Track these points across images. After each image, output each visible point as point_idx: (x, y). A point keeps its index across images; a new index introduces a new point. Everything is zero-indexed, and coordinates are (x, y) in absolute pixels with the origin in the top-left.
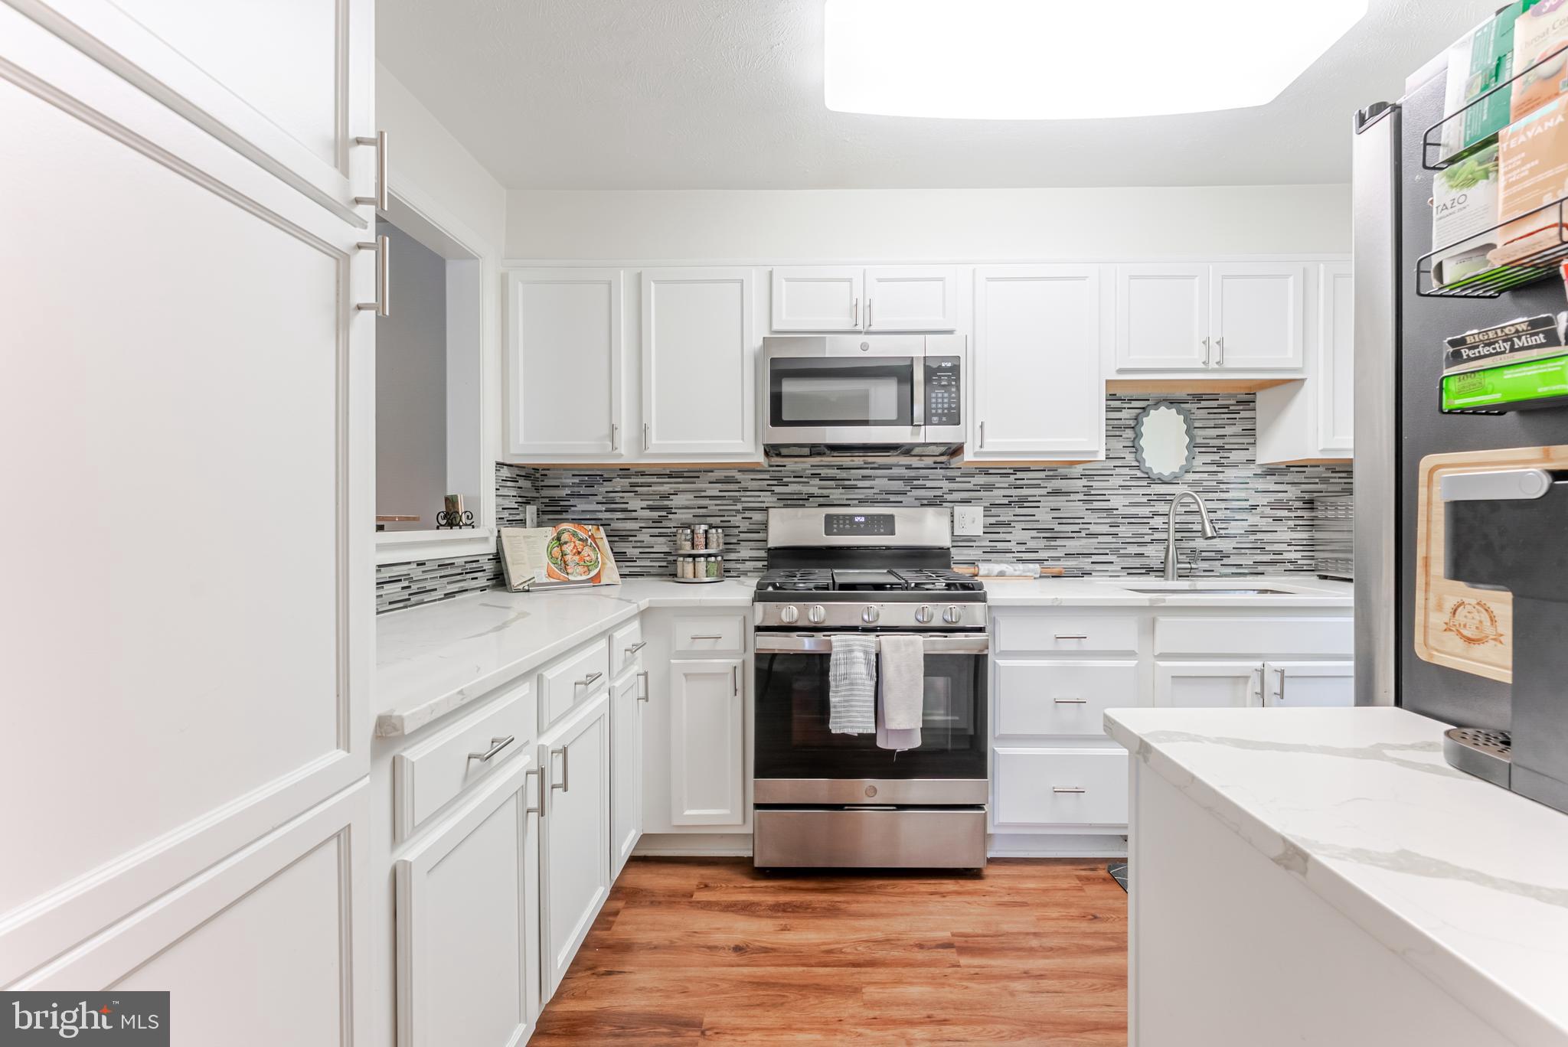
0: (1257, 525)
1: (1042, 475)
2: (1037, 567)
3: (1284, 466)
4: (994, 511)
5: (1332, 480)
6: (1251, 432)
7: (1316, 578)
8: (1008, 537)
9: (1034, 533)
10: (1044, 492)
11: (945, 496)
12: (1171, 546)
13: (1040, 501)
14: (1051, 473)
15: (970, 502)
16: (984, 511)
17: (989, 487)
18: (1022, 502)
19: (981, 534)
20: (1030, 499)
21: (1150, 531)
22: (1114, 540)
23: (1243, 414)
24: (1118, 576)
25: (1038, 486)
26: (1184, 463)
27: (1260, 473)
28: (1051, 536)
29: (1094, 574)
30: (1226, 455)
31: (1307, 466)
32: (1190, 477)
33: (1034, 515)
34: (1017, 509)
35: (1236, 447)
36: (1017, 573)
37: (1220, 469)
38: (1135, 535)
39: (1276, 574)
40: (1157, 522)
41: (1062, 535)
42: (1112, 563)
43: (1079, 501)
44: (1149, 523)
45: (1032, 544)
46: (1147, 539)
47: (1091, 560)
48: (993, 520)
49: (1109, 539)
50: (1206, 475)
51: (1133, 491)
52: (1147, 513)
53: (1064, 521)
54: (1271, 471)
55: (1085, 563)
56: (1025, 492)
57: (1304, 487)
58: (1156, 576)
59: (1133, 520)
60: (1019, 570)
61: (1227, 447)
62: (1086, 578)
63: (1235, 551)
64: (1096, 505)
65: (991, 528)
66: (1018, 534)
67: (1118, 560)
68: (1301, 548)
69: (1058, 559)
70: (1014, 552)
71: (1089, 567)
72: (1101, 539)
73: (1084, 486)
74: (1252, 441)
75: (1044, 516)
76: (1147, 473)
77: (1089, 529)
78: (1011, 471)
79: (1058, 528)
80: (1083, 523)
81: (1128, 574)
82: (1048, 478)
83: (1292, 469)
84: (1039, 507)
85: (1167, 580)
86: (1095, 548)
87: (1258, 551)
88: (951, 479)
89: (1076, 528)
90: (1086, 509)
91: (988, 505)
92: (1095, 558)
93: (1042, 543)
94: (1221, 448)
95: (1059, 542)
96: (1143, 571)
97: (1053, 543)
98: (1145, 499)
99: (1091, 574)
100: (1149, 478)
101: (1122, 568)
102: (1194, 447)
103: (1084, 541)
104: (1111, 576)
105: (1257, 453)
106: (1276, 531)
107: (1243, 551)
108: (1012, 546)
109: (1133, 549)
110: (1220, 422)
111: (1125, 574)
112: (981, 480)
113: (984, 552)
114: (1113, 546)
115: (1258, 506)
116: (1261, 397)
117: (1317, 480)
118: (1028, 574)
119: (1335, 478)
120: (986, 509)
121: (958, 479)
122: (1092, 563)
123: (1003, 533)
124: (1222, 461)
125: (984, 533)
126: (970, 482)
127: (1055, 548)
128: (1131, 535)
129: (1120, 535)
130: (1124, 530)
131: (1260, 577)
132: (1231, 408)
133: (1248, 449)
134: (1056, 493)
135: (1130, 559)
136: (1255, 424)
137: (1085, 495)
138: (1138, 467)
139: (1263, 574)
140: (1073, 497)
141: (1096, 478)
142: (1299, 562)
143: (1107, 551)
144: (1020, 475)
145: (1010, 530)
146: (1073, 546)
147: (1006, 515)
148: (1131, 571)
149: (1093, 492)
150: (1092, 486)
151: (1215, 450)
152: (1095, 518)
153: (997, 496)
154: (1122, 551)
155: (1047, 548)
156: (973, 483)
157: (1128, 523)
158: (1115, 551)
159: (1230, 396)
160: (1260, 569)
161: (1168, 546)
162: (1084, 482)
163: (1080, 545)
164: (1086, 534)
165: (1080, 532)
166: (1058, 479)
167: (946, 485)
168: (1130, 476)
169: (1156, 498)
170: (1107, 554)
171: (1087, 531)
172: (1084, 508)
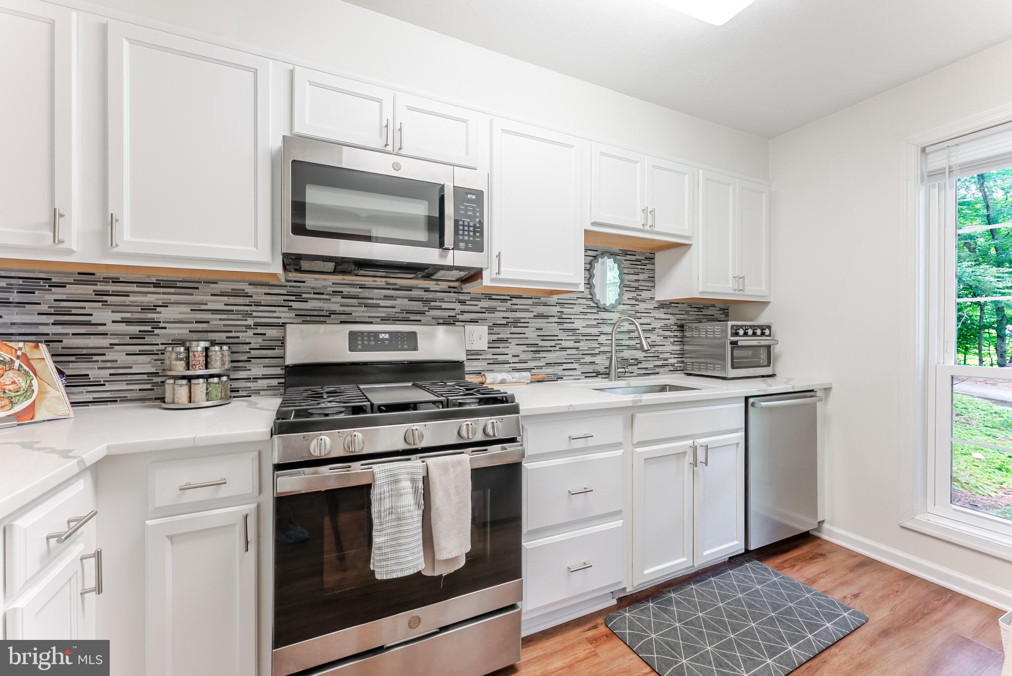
0: (655, 341)
1: (530, 302)
2: (527, 374)
3: (668, 303)
4: (496, 330)
5: (691, 313)
6: (652, 279)
7: (683, 375)
8: (506, 351)
9: (524, 348)
10: (531, 315)
11: (458, 317)
12: (613, 356)
13: (529, 323)
14: (536, 301)
15: (478, 322)
16: (489, 329)
17: (492, 310)
18: (516, 322)
19: (486, 349)
20: (522, 320)
21: (598, 346)
22: (577, 352)
23: (649, 267)
24: (579, 379)
25: (527, 311)
26: (617, 297)
27: (657, 306)
28: (537, 350)
29: (564, 378)
30: (640, 293)
31: (679, 303)
32: (621, 307)
33: (525, 334)
34: (512, 328)
35: (645, 288)
36: (515, 380)
37: (637, 303)
38: (590, 348)
39: (665, 373)
40: (602, 339)
41: (544, 349)
42: (576, 369)
43: (555, 322)
44: (597, 340)
45: (523, 356)
46: (597, 351)
47: (562, 368)
48: (495, 337)
49: (574, 351)
50: (629, 306)
51: (589, 316)
52: (597, 332)
53: (545, 338)
54: (663, 305)
55: (558, 370)
56: (518, 315)
57: (678, 316)
58: (602, 378)
59: (588, 338)
60: (516, 378)
61: (640, 288)
62: (560, 382)
63: (644, 359)
64: (566, 326)
65: (495, 343)
66: (513, 349)
67: (579, 367)
68: (676, 356)
69: (541, 367)
70: (510, 363)
71: (561, 373)
72: (569, 352)
73: (558, 312)
74: (653, 285)
75: (531, 334)
76: (597, 304)
77: (561, 344)
78: (509, 298)
79: (541, 343)
80: (557, 340)
81: (586, 377)
82: (535, 304)
83: (673, 305)
84: (528, 327)
85: (611, 380)
86: (565, 359)
87: (656, 359)
88: (462, 302)
89: (553, 343)
90: (560, 329)
91: (491, 324)
92: (565, 366)
93: (530, 356)
94: (637, 288)
95: (542, 355)
96: (594, 374)
97: (538, 355)
98: (595, 323)
99: (562, 378)
100: (597, 307)
101: (582, 373)
102: (624, 287)
103: (558, 353)
104: (575, 379)
105: (656, 293)
106: (665, 345)
107: (649, 359)
108: (509, 358)
109: (588, 359)
110: (637, 270)
111: (584, 377)
112: (486, 304)
113: (488, 364)
114: (576, 357)
115: (656, 328)
116: (659, 256)
117: (684, 313)
118: (523, 380)
119: (691, 311)
120: (490, 328)
121: (468, 302)
122: (563, 370)
123: (502, 348)
124: (638, 297)
125: (488, 348)
126: (477, 305)
127: (539, 359)
128: (587, 349)
129: (580, 349)
130: (583, 345)
131: (657, 376)
132: (643, 261)
133: (651, 290)
134: (540, 316)
135: (586, 366)
136: (654, 273)
137: (559, 318)
138: (592, 299)
139: (658, 373)
140: (551, 320)
141: (566, 306)
142: (676, 365)
143: (573, 361)
144: (515, 301)
145: (507, 345)
146: (551, 357)
147: (504, 333)
148: (587, 375)
149: (564, 316)
150: (563, 312)
151: (634, 289)
152: (565, 336)
153: (498, 317)
154: (582, 361)
155: (534, 359)
156: (479, 306)
157: (586, 340)
158: (578, 361)
159: (641, 254)
160: (657, 370)
161: (612, 356)
162: (558, 308)
163: (556, 357)
164: (560, 348)
165: (555, 346)
166: (541, 305)
167: (458, 307)
168: (586, 306)
169: (601, 322)
170: (573, 363)
171: (560, 346)
172: (558, 328)
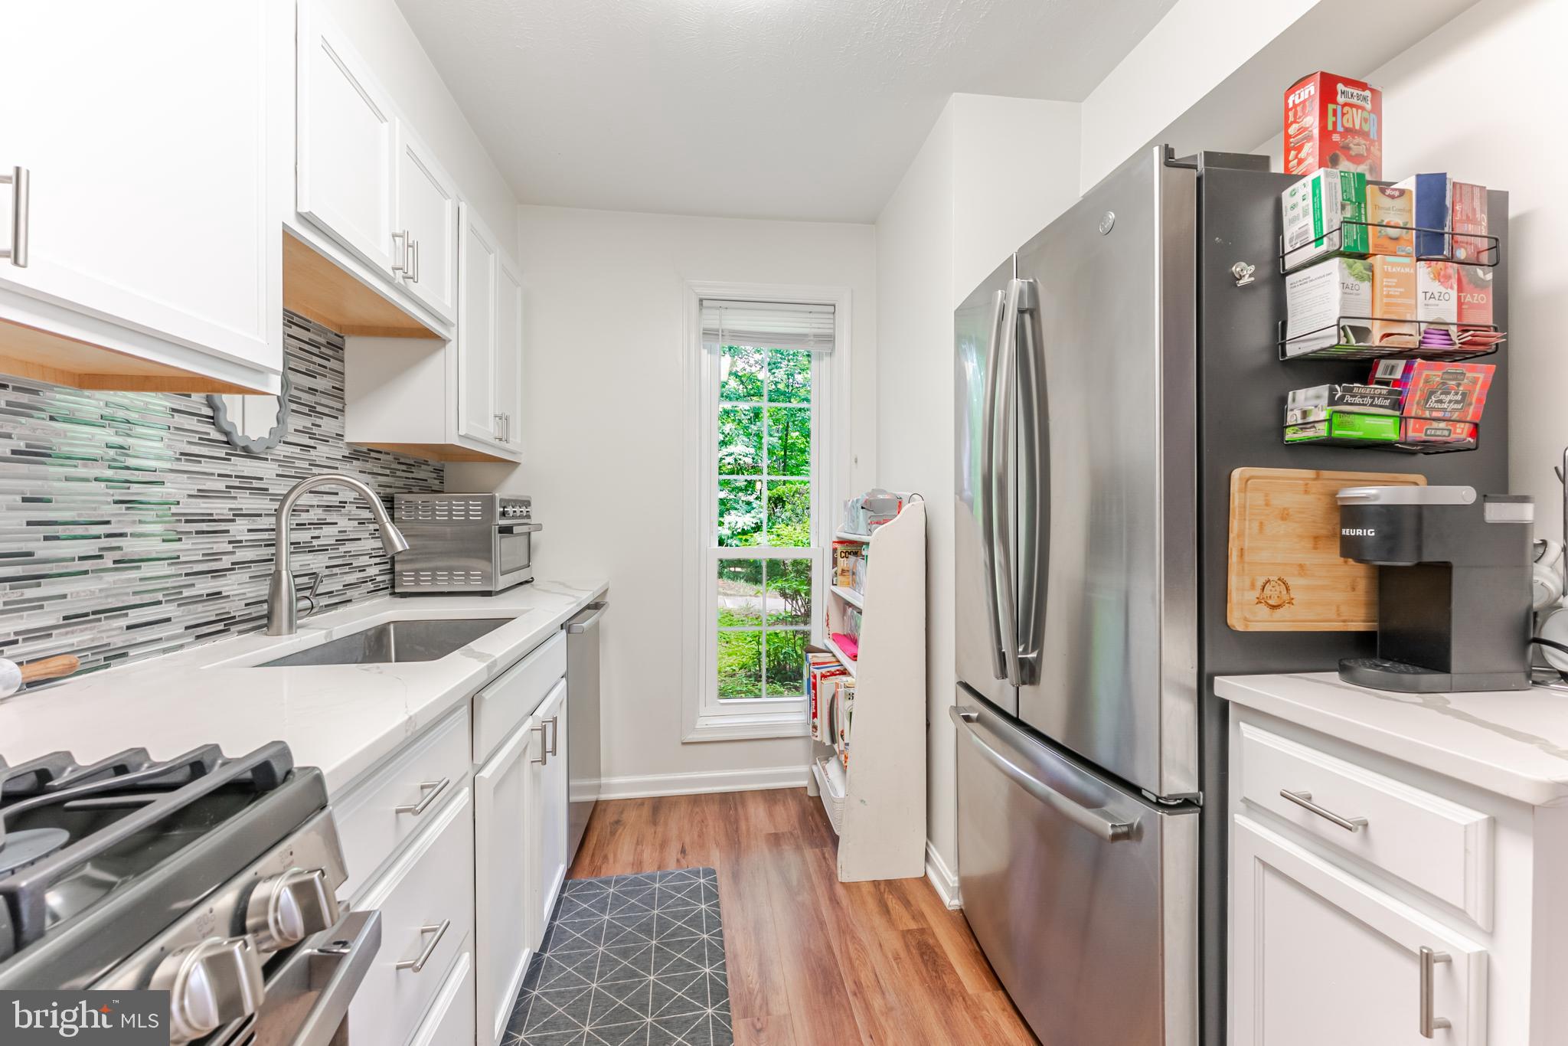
0: (345, 531)
3: (365, 449)
5: (399, 473)
6: (338, 393)
7: (388, 598)
12: (284, 573)
14: (20, 397)
21: (230, 548)
22: (172, 570)
23: (333, 364)
24: (181, 646)
26: (275, 425)
27: (347, 455)
28: (28, 574)
29: (132, 652)
30: (318, 421)
31: (380, 452)
32: (282, 450)
35: (326, 411)
37: (312, 443)
39: (362, 599)
40: (239, 529)
41: (56, 568)
42: (168, 620)
43: (97, 480)
44: (227, 531)
46: (226, 562)
47: (124, 622)
49: (163, 569)
50: (297, 450)
51: (205, 466)
52: (226, 511)
53: (60, 530)
54: (360, 454)
55: (112, 632)
57: (380, 478)
58: (240, 632)
61: (319, 409)
62: (117, 668)
63: (327, 572)
67: (179, 612)
68: (378, 560)
69: (43, 633)
71: (119, 640)
72: (148, 570)
73: (108, 448)
74: (340, 406)
76: (226, 434)
77: (119, 548)
79: (45, 549)
80: (106, 535)
81: (198, 637)
83: (373, 454)
85: (279, 634)
86: (135, 593)
87: (346, 569)
90: (114, 501)
92: (135, 616)
94: (312, 409)
95: (48, 588)
96: (220, 626)
98: (221, 485)
99: (125, 655)
100: (227, 443)
101: (187, 628)
102: (290, 401)
103: (110, 578)
104: (165, 651)
105: (345, 425)
106: (360, 539)
107: (336, 570)
109: (205, 586)
110: (312, 367)
111: (191, 639)
114: (170, 583)
115: (346, 502)
116: (353, 346)
117: (388, 472)
119: (399, 470)
122: (129, 628)
124: (315, 430)
127: (37, 604)
128: (201, 558)
129: (182, 559)
130: (189, 547)
131: (349, 608)
132: (323, 349)
133: (337, 418)
134: (36, 453)
135: (199, 607)
136: (343, 382)
138: (213, 420)
139: (350, 601)
140: (82, 469)
141: (137, 429)
142: (379, 579)
143: (160, 596)
146: (84, 592)
148: (202, 631)
149: (132, 462)
150: (127, 448)
151: (306, 410)
154: (186, 593)
157: (197, 533)
158: (175, 596)
159: (322, 331)
160: (350, 594)
161: (278, 572)
162: (107, 435)
163: (101, 590)
164: (115, 562)
165: (100, 557)
168: (198, 436)
170: (160, 603)
171: (117, 555)
172: (110, 499)
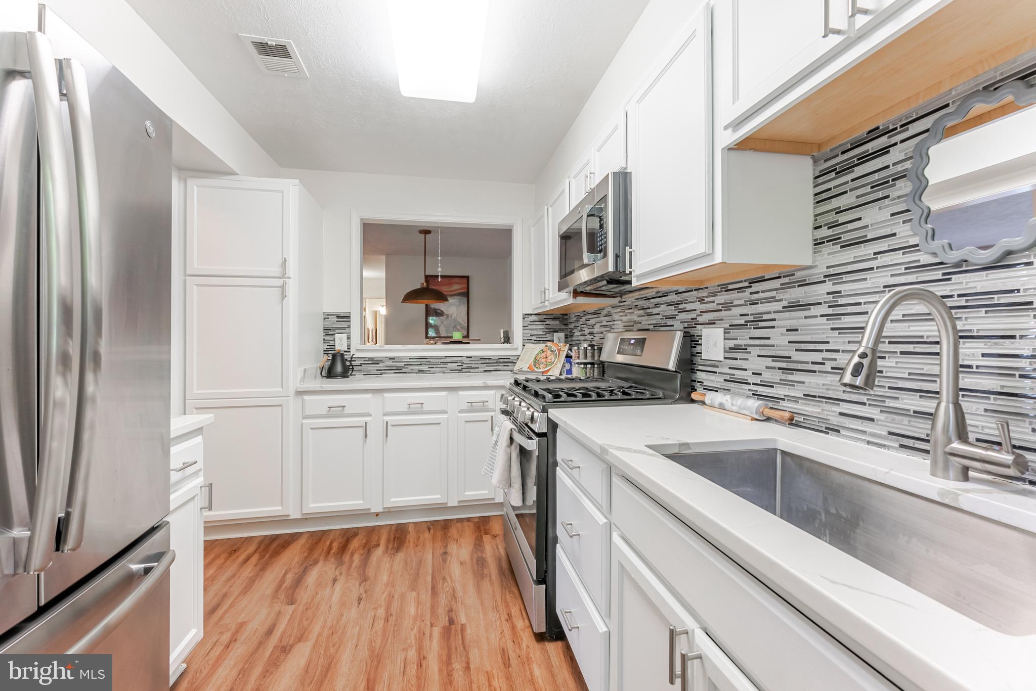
1: (776, 284)
4: (734, 333)
8: (743, 364)
9: (769, 362)
10: (778, 306)
11: (699, 318)
13: (774, 320)
14: (787, 280)
15: (714, 323)
16: (725, 333)
17: (728, 306)
18: (757, 321)
19: (722, 359)
20: (765, 317)
24: (884, 446)
25: (772, 300)
28: (789, 367)
29: (843, 432)
33: (769, 338)
34: (752, 330)
38: (913, 376)
41: (800, 366)
42: (873, 420)
43: (822, 316)
45: (768, 376)
47: (838, 409)
48: (732, 344)
53: (803, 346)
55: (831, 413)
56: (761, 308)
59: (910, 348)
64: (847, 321)
65: (731, 352)
66: (754, 363)
67: (883, 417)
69: (795, 400)
70: (749, 384)
71: (835, 420)
73: (828, 294)
75: (779, 339)
77: (835, 360)
78: (747, 284)
79: (797, 356)
80: (827, 351)
81: (902, 446)
82: (785, 287)
84: (773, 327)
86: (845, 391)
88: (701, 300)
89: (818, 357)
90: (832, 329)
91: (727, 326)
92: (845, 408)
93: (777, 376)
95: (796, 377)
97: (790, 377)
99: (838, 431)
100: (942, 263)
101: (890, 433)
104: (869, 443)
108: (746, 375)
111: (897, 445)
112: (722, 298)
113: (725, 380)
120: (726, 331)
121: (706, 300)
122: (841, 414)
123: (740, 359)
125: (725, 358)
126: (713, 302)
127: (791, 384)
128: (906, 376)
129: (886, 374)
130: (893, 364)
134: (794, 306)
135: (906, 420)
137: (830, 307)
140: (814, 311)
141: (845, 278)
143: (864, 400)
144: (756, 287)
145: (746, 356)
146: (815, 383)
147: (743, 338)
148: (906, 442)
149: (841, 301)
150: (840, 292)
152: (844, 343)
153: (735, 315)
154: (890, 403)
155: (784, 383)
156: (716, 302)
157: (902, 353)
158: (879, 403)
163: (823, 385)
164: (832, 368)
165: (824, 364)
166: (794, 287)
167: (698, 306)
168: (903, 267)
169: (963, 303)
170: (865, 404)
171: (834, 364)
172: (830, 327)
